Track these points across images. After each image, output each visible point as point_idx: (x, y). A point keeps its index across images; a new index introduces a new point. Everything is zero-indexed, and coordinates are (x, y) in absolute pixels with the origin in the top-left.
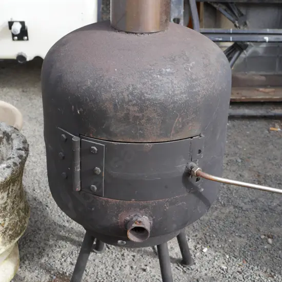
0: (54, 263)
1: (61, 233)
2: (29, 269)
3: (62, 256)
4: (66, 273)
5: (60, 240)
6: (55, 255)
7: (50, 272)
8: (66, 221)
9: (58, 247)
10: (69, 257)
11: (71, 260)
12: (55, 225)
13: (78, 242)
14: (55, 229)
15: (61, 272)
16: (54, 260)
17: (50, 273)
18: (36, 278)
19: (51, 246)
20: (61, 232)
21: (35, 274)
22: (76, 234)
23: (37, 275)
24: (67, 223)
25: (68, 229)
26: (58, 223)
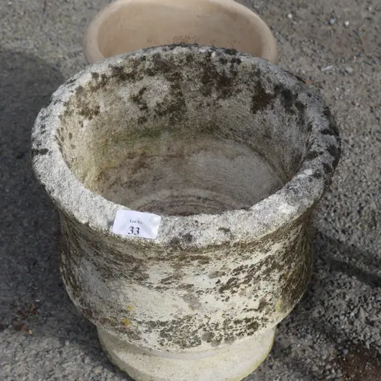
0: (337, 319)
1: (335, 256)
2: (293, 330)
3: (348, 306)
4: (364, 343)
5: (337, 270)
6: (336, 302)
7: (334, 340)
8: (340, 232)
9: (336, 284)
10: (362, 309)
11: (367, 315)
12: (322, 238)
13: (370, 275)
14: (324, 247)
15: (355, 342)
16: (336, 313)
17: (336, 342)
18: (310, 350)
19: (323, 284)
20: (335, 253)
21: (307, 342)
22: (363, 258)
23: (311, 343)
24: (342, 235)
25: (346, 247)
26: (328, 234)
